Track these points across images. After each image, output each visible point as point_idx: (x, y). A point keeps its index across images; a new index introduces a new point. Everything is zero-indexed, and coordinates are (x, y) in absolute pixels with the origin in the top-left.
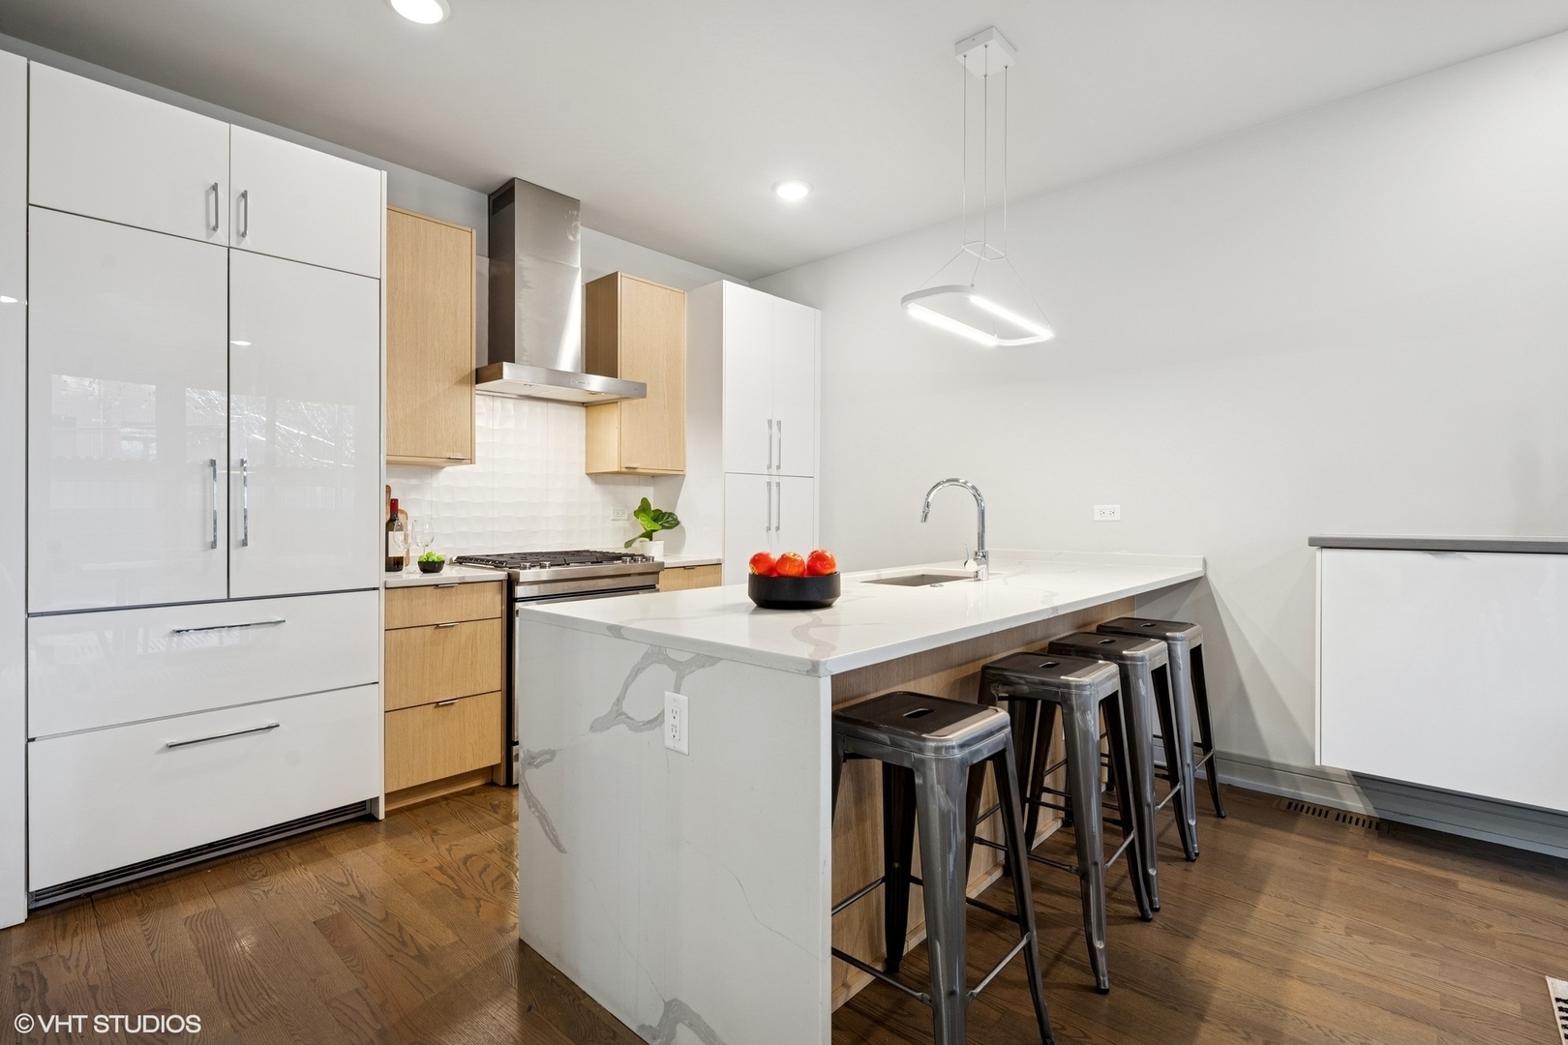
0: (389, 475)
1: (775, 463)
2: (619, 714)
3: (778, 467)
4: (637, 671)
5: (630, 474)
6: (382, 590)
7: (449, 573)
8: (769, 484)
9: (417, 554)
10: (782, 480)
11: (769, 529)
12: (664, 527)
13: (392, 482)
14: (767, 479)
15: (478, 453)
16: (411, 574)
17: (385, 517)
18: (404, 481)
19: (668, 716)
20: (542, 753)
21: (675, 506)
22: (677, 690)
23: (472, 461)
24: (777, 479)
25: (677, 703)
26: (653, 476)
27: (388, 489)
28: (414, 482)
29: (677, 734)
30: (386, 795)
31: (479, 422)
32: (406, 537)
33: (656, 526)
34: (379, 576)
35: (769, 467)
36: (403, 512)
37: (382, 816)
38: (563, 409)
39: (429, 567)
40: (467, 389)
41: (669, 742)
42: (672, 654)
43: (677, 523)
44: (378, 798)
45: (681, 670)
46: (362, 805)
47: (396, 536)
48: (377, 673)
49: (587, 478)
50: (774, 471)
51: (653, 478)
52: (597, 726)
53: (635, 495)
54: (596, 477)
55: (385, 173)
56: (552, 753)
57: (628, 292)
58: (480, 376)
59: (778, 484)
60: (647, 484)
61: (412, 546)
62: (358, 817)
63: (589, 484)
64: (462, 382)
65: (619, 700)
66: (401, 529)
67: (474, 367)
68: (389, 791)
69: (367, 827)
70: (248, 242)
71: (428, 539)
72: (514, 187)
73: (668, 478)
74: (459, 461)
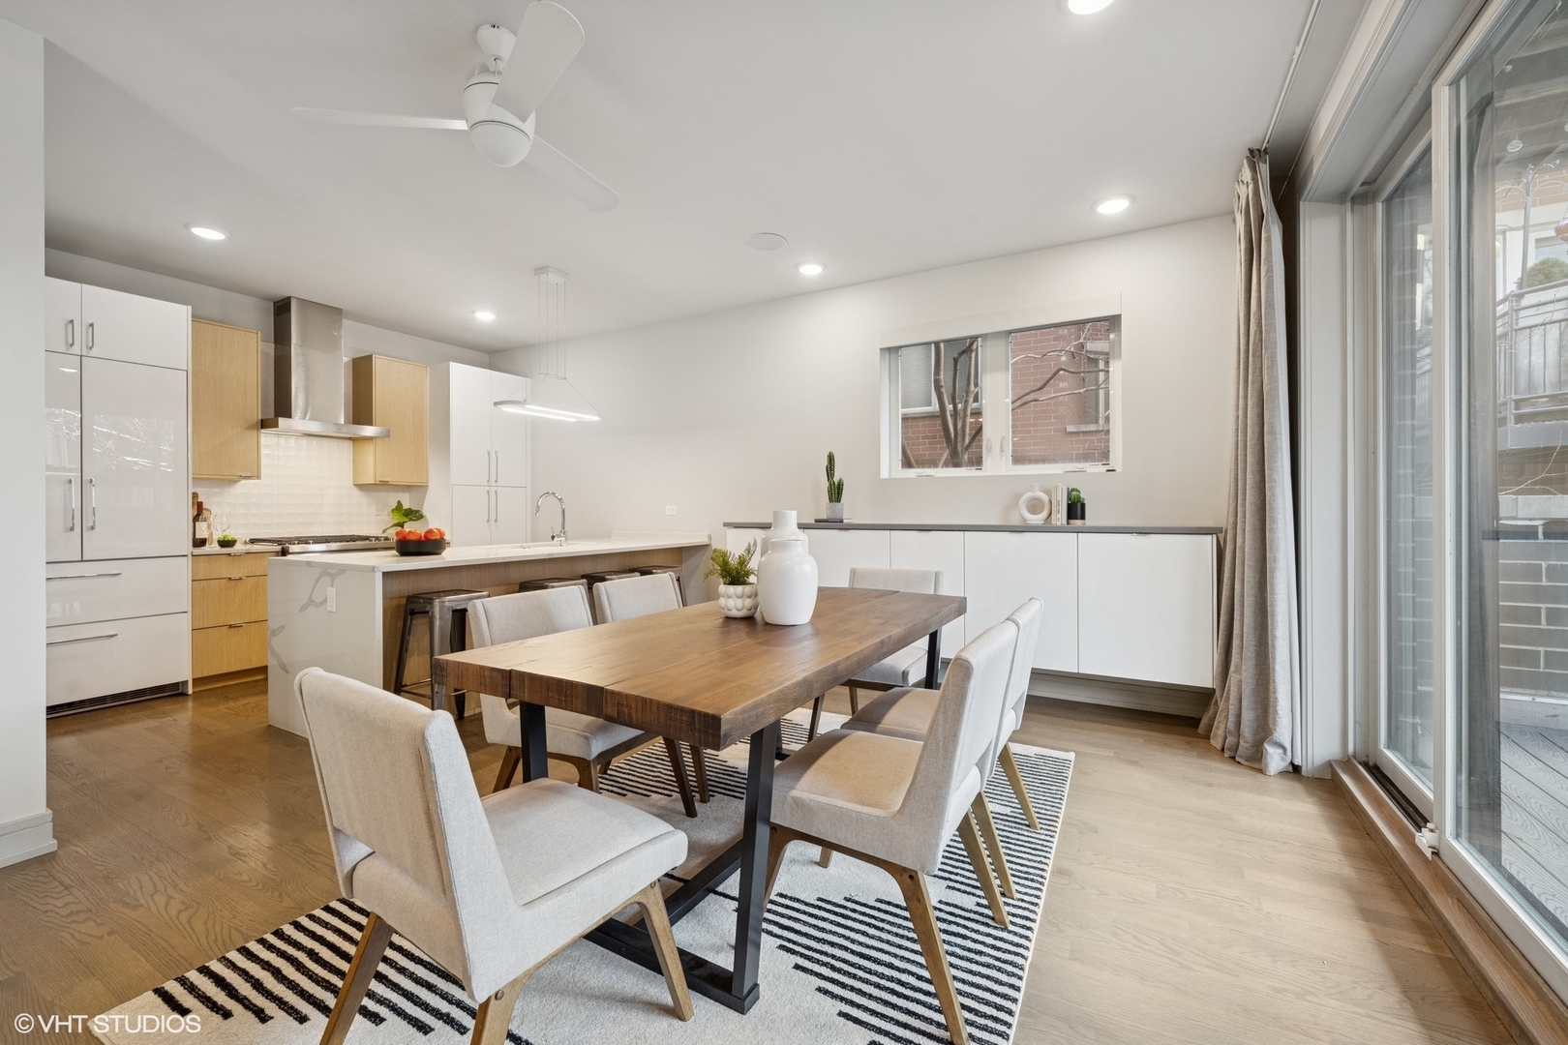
0: (194, 486)
1: (493, 478)
2: (311, 601)
3: (496, 481)
4: (318, 580)
5: (383, 486)
6: (190, 557)
7: (239, 547)
8: (488, 492)
9: (217, 535)
10: (499, 490)
11: (488, 521)
12: (411, 520)
13: (198, 490)
14: (488, 488)
15: (264, 471)
16: (212, 548)
17: (191, 512)
18: (208, 490)
19: (329, 599)
20: (278, 629)
21: (422, 505)
22: (332, 586)
23: (258, 477)
24: (495, 489)
25: (331, 592)
26: (409, 486)
27: (195, 495)
28: (216, 490)
29: (331, 606)
30: (194, 680)
31: (263, 451)
32: (209, 527)
33: (405, 519)
34: (186, 547)
35: (489, 481)
36: (207, 510)
37: (190, 691)
38: (335, 443)
39: (225, 543)
40: (254, 432)
41: (329, 609)
42: (329, 571)
43: (422, 517)
44: (187, 681)
45: (333, 577)
46: (176, 685)
47: (201, 526)
48: (187, 606)
49: (354, 487)
50: (493, 484)
51: (408, 488)
52: (303, 608)
53: (392, 499)
54: (362, 487)
55: (190, 307)
56: (283, 627)
57: (381, 369)
58: (264, 424)
59: (496, 492)
60: (404, 491)
61: (214, 529)
62: (173, 692)
63: (356, 492)
64: (251, 427)
65: (311, 595)
66: (205, 520)
67: (260, 418)
68: (195, 677)
69: (180, 698)
70: (94, 352)
71: (225, 527)
72: (290, 303)
73: (418, 489)
74: (249, 478)
